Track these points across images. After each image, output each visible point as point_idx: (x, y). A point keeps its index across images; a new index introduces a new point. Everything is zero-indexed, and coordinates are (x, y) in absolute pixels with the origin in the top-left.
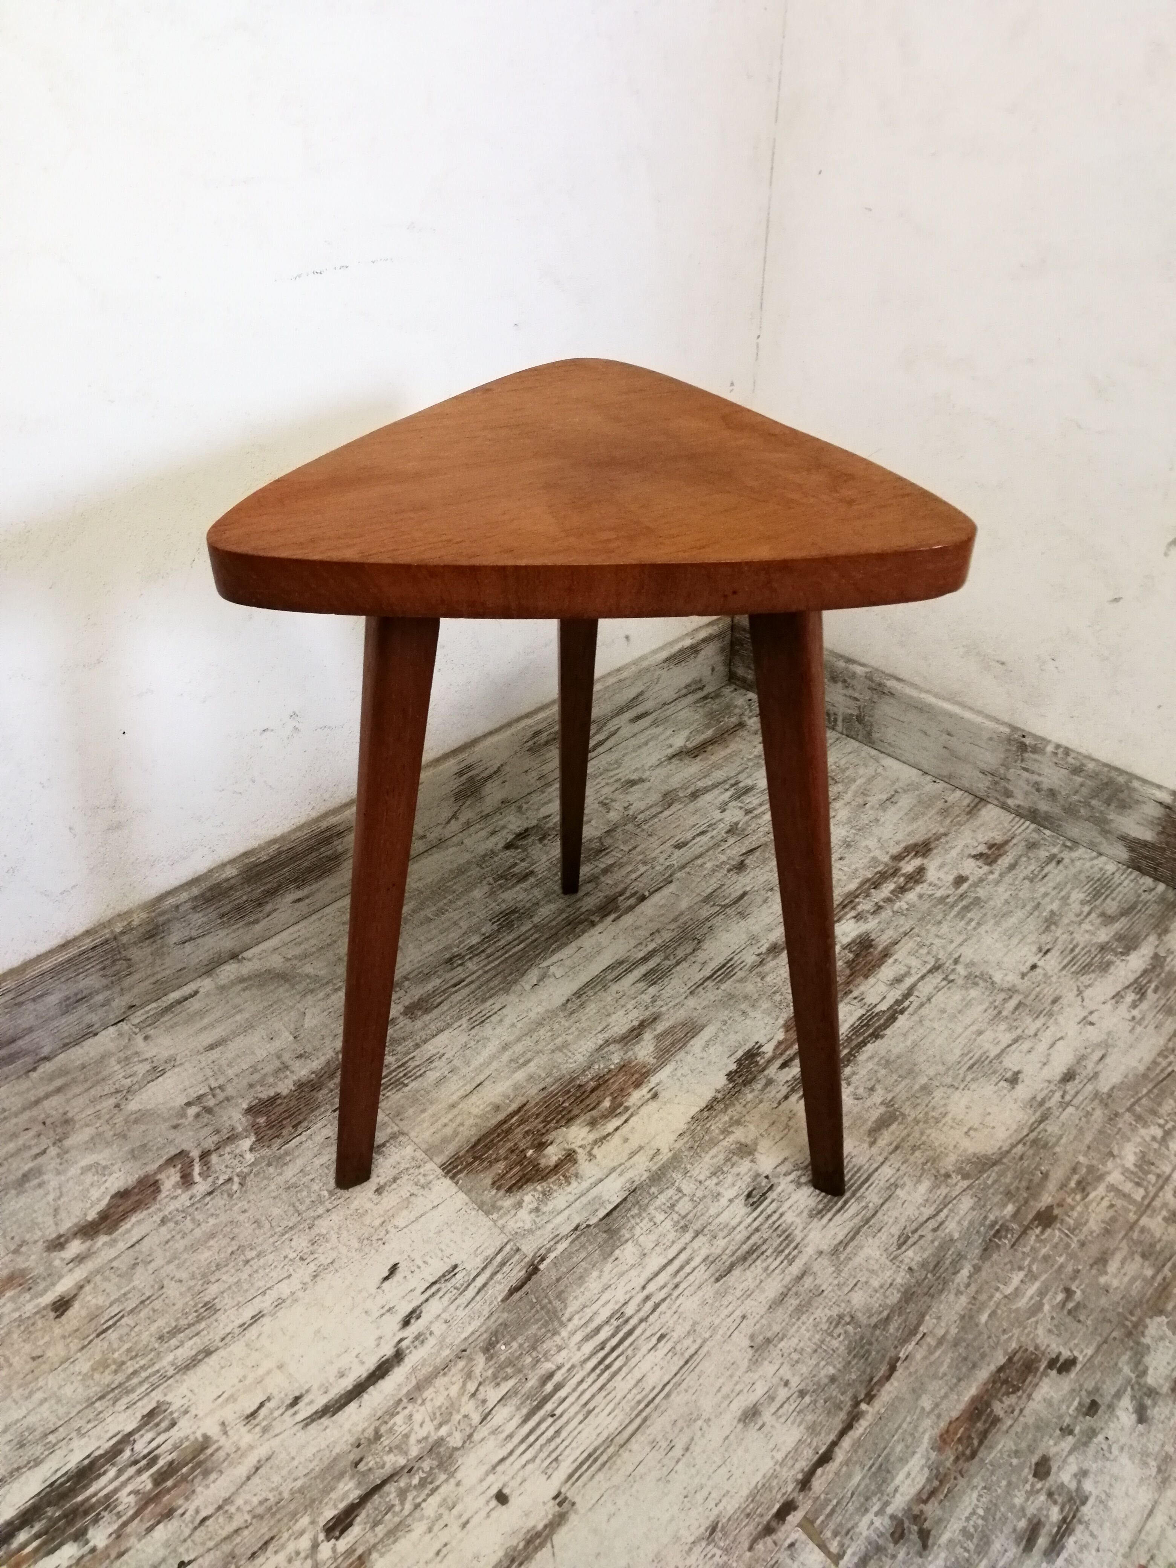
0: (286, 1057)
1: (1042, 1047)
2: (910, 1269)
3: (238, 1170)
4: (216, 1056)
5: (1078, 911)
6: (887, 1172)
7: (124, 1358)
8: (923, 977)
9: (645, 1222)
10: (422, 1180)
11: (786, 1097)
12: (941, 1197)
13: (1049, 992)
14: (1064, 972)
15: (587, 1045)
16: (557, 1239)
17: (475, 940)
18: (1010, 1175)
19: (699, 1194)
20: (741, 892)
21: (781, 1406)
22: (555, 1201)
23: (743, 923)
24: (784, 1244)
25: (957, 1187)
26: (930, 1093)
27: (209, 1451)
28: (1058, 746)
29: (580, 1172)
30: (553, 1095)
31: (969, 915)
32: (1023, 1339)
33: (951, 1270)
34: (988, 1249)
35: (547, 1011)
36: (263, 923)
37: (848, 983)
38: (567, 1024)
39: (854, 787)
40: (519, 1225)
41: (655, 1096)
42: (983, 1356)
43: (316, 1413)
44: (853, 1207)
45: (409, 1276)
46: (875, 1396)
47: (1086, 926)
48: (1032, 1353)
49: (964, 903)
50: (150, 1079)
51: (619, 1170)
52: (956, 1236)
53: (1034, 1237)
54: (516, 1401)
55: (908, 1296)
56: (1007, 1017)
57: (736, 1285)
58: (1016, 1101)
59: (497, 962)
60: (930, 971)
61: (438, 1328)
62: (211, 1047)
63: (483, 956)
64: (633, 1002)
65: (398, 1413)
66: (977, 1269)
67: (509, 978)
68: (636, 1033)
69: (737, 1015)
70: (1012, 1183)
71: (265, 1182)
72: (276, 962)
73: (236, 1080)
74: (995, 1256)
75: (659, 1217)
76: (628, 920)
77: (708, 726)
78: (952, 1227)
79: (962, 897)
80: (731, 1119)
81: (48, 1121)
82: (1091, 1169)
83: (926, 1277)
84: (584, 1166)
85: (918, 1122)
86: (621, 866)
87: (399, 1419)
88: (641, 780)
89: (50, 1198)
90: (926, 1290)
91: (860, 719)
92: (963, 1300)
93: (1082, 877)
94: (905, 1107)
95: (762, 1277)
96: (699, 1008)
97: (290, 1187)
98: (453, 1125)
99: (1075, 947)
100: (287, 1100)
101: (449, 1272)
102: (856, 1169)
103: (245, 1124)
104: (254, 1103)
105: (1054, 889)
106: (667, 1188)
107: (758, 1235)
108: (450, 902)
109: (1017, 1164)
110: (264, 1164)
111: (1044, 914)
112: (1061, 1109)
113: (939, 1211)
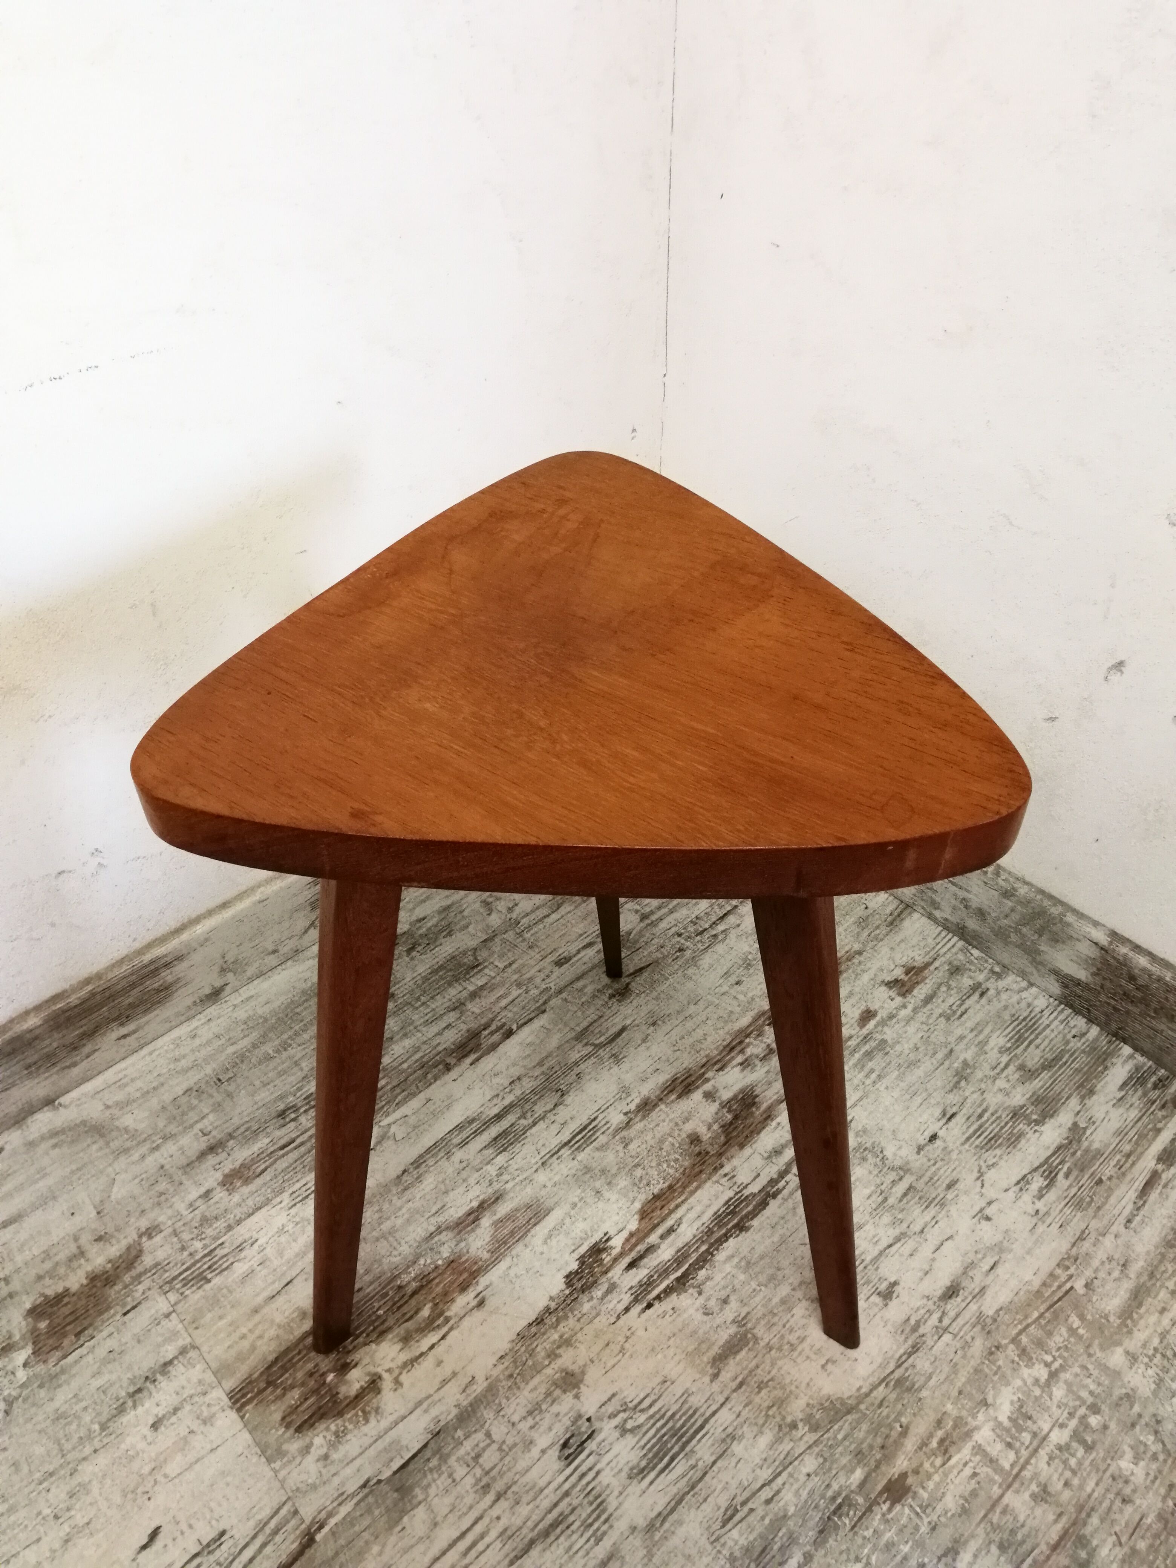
0: (85, 1240)
1: (926, 1250)
2: (732, 1556)
3: (6, 1392)
4: (8, 1236)
5: (994, 1062)
6: (725, 1417)
9: (443, 1478)
10: (205, 1414)
11: (627, 1310)
12: (782, 1456)
13: (945, 1175)
14: (967, 1146)
15: (416, 1232)
16: (342, 1498)
18: (864, 1427)
19: (510, 1441)
20: (619, 1027)
22: (348, 1446)
23: (615, 1069)
24: (594, 1516)
25: (802, 1442)
26: (790, 1309)
29: (382, 1405)
31: (870, 1065)
33: (778, 1559)
34: (824, 1531)
36: (83, 1064)
37: (720, 1155)
38: (398, 1203)
40: (303, 1477)
41: (481, 1304)
44: (680, 1467)
45: (169, 1544)
47: (1001, 1083)
49: (867, 1047)
51: (425, 1405)
52: (792, 1510)
53: (879, 1516)
56: (892, 1207)
64: (477, 1175)
66: (808, 1558)
68: (474, 1216)
69: (589, 1194)
70: (865, 1438)
71: (33, 1410)
72: (94, 1111)
73: (24, 1271)
74: (830, 1542)
75: (460, 1471)
76: (488, 1063)
78: (789, 1500)
79: (866, 1039)
80: (561, 1337)
82: (959, 1422)
84: (388, 1398)
85: (771, 1349)
86: (493, 988)
93: (1006, 1016)
94: (758, 1327)
95: (563, 1561)
96: (549, 1184)
97: (59, 1417)
98: (251, 1337)
99: (985, 1111)
100: (75, 1298)
101: (215, 1540)
102: (691, 1412)
103: (24, 1331)
104: (38, 1302)
105: (972, 1030)
106: (475, 1431)
107: (567, 1500)
108: (296, 1034)
109: (874, 1411)
110: (36, 1385)
111: (956, 1065)
112: (936, 1337)
113: (777, 1475)
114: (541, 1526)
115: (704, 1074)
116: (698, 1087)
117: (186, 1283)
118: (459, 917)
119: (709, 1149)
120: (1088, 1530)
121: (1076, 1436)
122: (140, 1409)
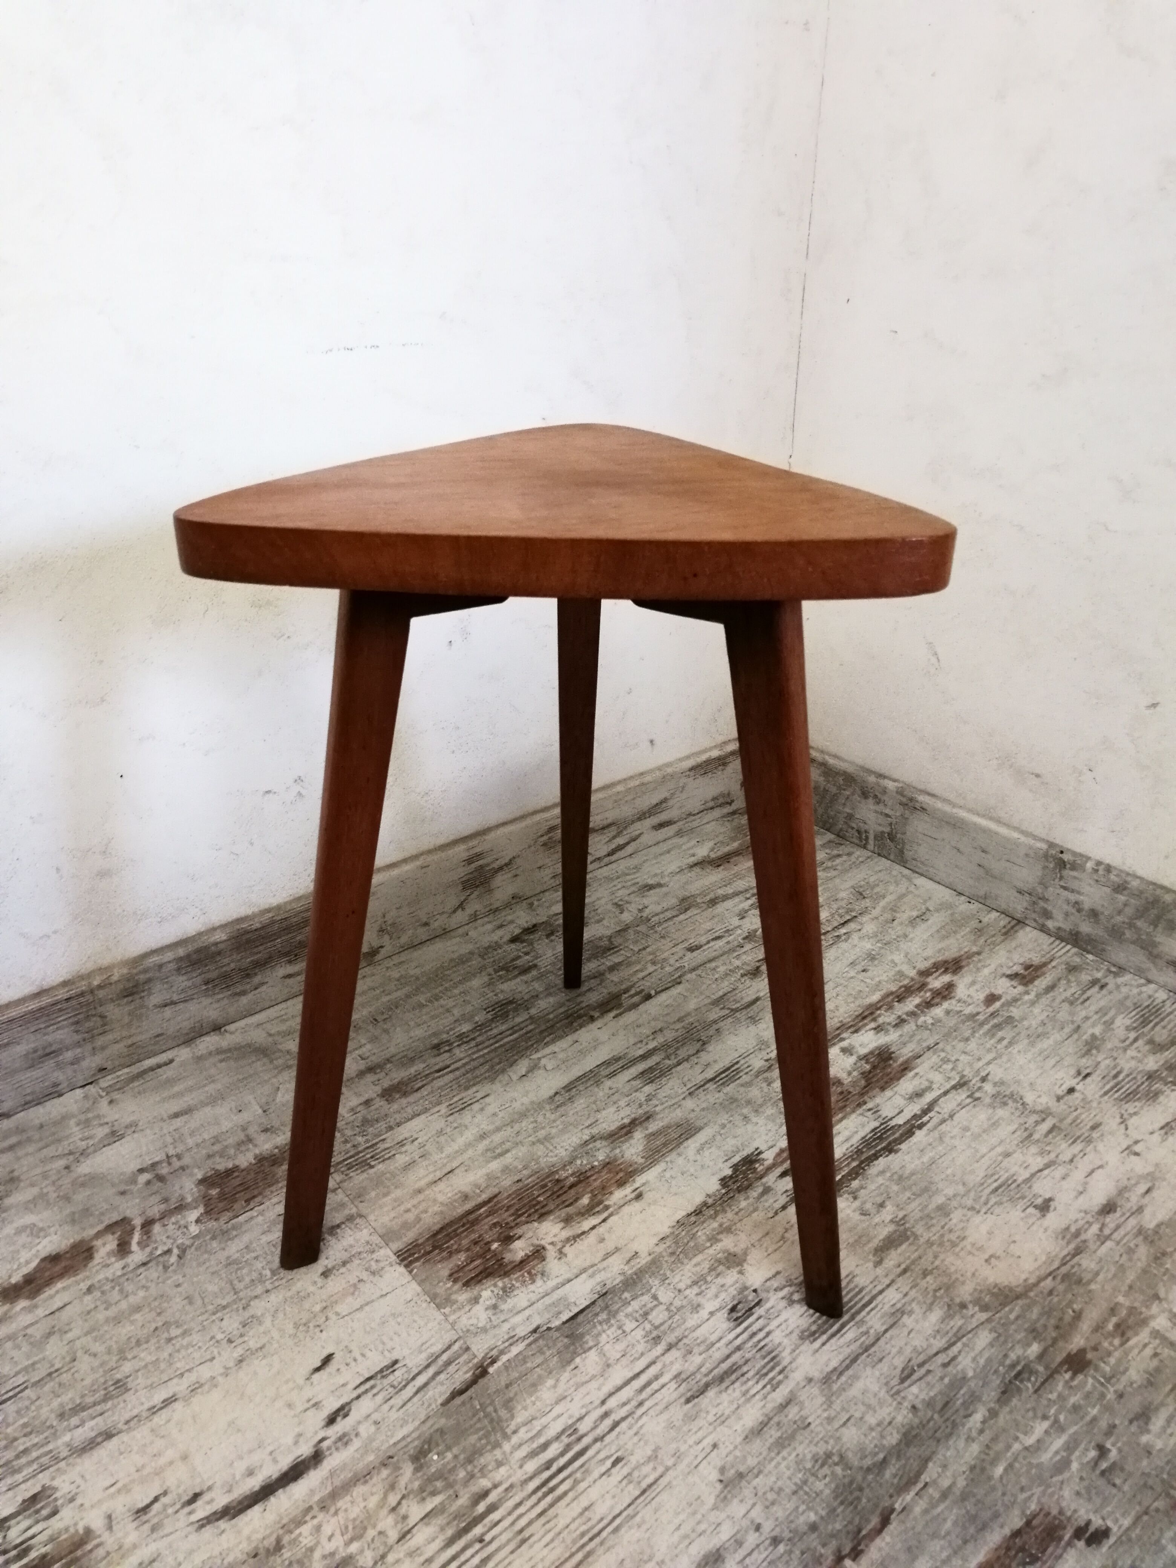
0: (252, 1130)
1: (1078, 1176)
2: (914, 1407)
3: (180, 1241)
4: (179, 1124)
5: (1123, 1038)
6: (892, 1296)
7: (16, 1435)
8: (946, 1093)
9: (613, 1329)
10: (374, 1266)
11: (782, 1209)
12: (955, 1329)
13: (1087, 1119)
14: (1106, 1098)
15: (574, 1139)
16: (513, 1340)
17: (465, 1028)
18: (1036, 1310)
19: (677, 1303)
20: (754, 997)
21: (749, 1554)
22: (515, 1300)
23: (752, 1028)
24: (768, 1367)
25: (974, 1320)
26: (947, 1215)
27: (89, 1547)
28: (1099, 863)
29: (547, 1269)
30: (527, 1188)
31: (1000, 1034)
32: (1044, 1500)
33: (962, 1412)
34: (1006, 1392)
35: (532, 1103)
36: (250, 996)
37: (862, 1094)
38: (553, 1117)
39: (883, 903)
40: (474, 1321)
41: (639, 1197)
42: (996, 1516)
43: (215, 1513)
44: (850, 1333)
45: (343, 1368)
46: (862, 1551)
47: (1131, 1053)
48: (1055, 1518)
49: (995, 1021)
50: (106, 1143)
51: (590, 1271)
52: (970, 1374)
53: (1061, 1383)
54: (441, 1520)
55: (909, 1437)
56: (1038, 1141)
57: (710, 1408)
58: (1046, 1230)
59: (486, 1051)
60: (954, 1087)
61: (366, 1430)
62: (176, 1115)
63: (473, 1043)
64: (627, 1099)
65: (305, 1522)
66: (993, 1414)
67: (497, 1067)
68: (626, 1131)
69: (737, 1119)
70: (1038, 1320)
71: (206, 1256)
72: (258, 1037)
73: (195, 1150)
74: (1015, 1401)
75: (629, 1325)
76: (630, 1017)
77: (733, 839)
78: (966, 1364)
79: (993, 1015)
80: (721, 1225)
82: (1132, 1310)
83: (932, 1418)
84: (553, 1265)
85: (932, 1244)
86: (629, 964)
87: (305, 1529)
88: (659, 885)
90: (930, 1433)
91: (892, 837)
92: (975, 1448)
93: (1129, 1003)
94: (917, 1227)
95: (740, 1402)
96: (697, 1109)
97: (230, 1263)
98: (415, 1212)
99: (1119, 1073)
100: (244, 1173)
101: (387, 1367)
103: (196, 1195)
104: (209, 1174)
105: (1097, 1013)
106: (642, 1294)
107: (739, 1353)
108: (446, 989)
109: (1045, 1299)
110: (208, 1237)
111: (1085, 1037)
112: (1098, 1243)
113: (952, 1344)
114: (716, 1372)
115: (839, 1034)
116: (834, 1044)
117: (350, 1167)
118: (593, 913)
119: (851, 1090)
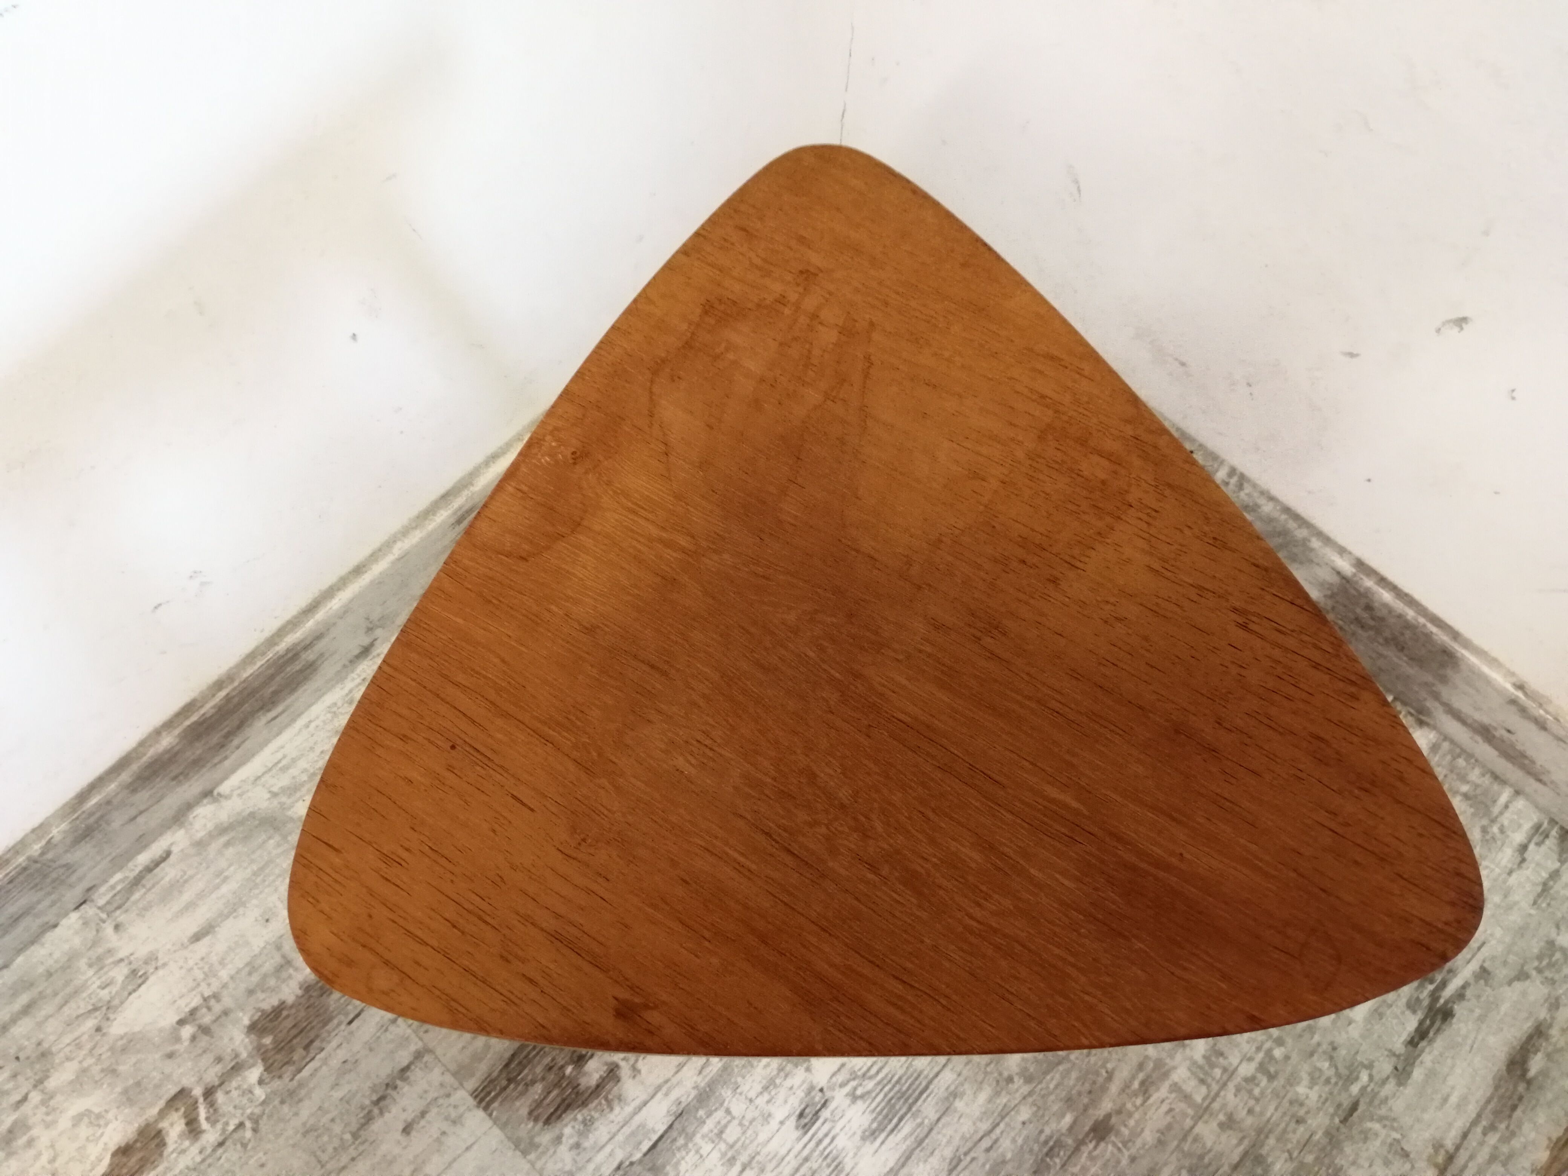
3: (249, 1111)
4: (204, 950)
6: (947, 1076)
9: (691, 1155)
10: (453, 1114)
12: (1000, 1108)
18: (1074, 1075)
19: (749, 1116)
22: (597, 1133)
25: (1018, 1094)
29: (623, 1092)
36: (234, 756)
40: (558, 1166)
44: (907, 1127)
50: (130, 988)
51: (664, 1089)
52: (1009, 1156)
53: (1085, 1155)
62: (197, 938)
70: (1074, 1086)
71: (281, 1126)
72: (259, 800)
73: (231, 985)
75: (706, 1148)
78: (1006, 1147)
81: (22, 1056)
82: (1158, 1064)
89: (44, 1159)
97: (309, 1130)
100: (293, 1011)
102: (915, 1075)
103: (250, 1048)
104: (256, 1018)
106: (716, 1110)
107: (808, 1165)
110: (277, 1101)
113: (995, 1126)
120: (1264, 1151)
121: (1262, 1068)
122: (387, 1115)
